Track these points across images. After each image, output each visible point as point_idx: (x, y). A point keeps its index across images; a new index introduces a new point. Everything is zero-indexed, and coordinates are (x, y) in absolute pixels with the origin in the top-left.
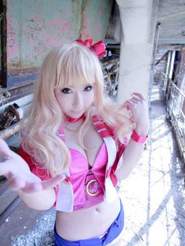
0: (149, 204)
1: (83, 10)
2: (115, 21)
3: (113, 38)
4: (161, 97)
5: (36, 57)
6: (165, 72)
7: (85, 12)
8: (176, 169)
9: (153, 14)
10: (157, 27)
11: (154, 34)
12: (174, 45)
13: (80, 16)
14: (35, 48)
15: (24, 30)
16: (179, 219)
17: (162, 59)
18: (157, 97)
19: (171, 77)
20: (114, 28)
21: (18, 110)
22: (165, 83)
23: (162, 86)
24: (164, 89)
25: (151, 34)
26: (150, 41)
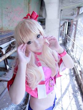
0: (61, 88)
1: (29, 4)
2: (43, 8)
3: (42, 16)
4: (63, 42)
5: (9, 25)
6: (64, 31)
7: (30, 5)
8: (71, 73)
9: (59, 6)
10: (61, 12)
11: (60, 14)
12: (67, 19)
13: (28, 6)
14: (9, 21)
15: (3, 13)
16: (74, 94)
17: (63, 25)
18: (61, 42)
19: (66, 33)
20: (42, 12)
21: (2, 50)
22: (64, 36)
23: (63, 37)
24: (64, 38)
25: (59, 14)
26: (58, 18)
